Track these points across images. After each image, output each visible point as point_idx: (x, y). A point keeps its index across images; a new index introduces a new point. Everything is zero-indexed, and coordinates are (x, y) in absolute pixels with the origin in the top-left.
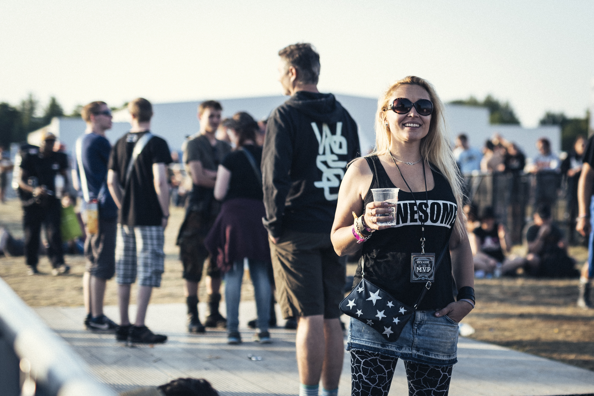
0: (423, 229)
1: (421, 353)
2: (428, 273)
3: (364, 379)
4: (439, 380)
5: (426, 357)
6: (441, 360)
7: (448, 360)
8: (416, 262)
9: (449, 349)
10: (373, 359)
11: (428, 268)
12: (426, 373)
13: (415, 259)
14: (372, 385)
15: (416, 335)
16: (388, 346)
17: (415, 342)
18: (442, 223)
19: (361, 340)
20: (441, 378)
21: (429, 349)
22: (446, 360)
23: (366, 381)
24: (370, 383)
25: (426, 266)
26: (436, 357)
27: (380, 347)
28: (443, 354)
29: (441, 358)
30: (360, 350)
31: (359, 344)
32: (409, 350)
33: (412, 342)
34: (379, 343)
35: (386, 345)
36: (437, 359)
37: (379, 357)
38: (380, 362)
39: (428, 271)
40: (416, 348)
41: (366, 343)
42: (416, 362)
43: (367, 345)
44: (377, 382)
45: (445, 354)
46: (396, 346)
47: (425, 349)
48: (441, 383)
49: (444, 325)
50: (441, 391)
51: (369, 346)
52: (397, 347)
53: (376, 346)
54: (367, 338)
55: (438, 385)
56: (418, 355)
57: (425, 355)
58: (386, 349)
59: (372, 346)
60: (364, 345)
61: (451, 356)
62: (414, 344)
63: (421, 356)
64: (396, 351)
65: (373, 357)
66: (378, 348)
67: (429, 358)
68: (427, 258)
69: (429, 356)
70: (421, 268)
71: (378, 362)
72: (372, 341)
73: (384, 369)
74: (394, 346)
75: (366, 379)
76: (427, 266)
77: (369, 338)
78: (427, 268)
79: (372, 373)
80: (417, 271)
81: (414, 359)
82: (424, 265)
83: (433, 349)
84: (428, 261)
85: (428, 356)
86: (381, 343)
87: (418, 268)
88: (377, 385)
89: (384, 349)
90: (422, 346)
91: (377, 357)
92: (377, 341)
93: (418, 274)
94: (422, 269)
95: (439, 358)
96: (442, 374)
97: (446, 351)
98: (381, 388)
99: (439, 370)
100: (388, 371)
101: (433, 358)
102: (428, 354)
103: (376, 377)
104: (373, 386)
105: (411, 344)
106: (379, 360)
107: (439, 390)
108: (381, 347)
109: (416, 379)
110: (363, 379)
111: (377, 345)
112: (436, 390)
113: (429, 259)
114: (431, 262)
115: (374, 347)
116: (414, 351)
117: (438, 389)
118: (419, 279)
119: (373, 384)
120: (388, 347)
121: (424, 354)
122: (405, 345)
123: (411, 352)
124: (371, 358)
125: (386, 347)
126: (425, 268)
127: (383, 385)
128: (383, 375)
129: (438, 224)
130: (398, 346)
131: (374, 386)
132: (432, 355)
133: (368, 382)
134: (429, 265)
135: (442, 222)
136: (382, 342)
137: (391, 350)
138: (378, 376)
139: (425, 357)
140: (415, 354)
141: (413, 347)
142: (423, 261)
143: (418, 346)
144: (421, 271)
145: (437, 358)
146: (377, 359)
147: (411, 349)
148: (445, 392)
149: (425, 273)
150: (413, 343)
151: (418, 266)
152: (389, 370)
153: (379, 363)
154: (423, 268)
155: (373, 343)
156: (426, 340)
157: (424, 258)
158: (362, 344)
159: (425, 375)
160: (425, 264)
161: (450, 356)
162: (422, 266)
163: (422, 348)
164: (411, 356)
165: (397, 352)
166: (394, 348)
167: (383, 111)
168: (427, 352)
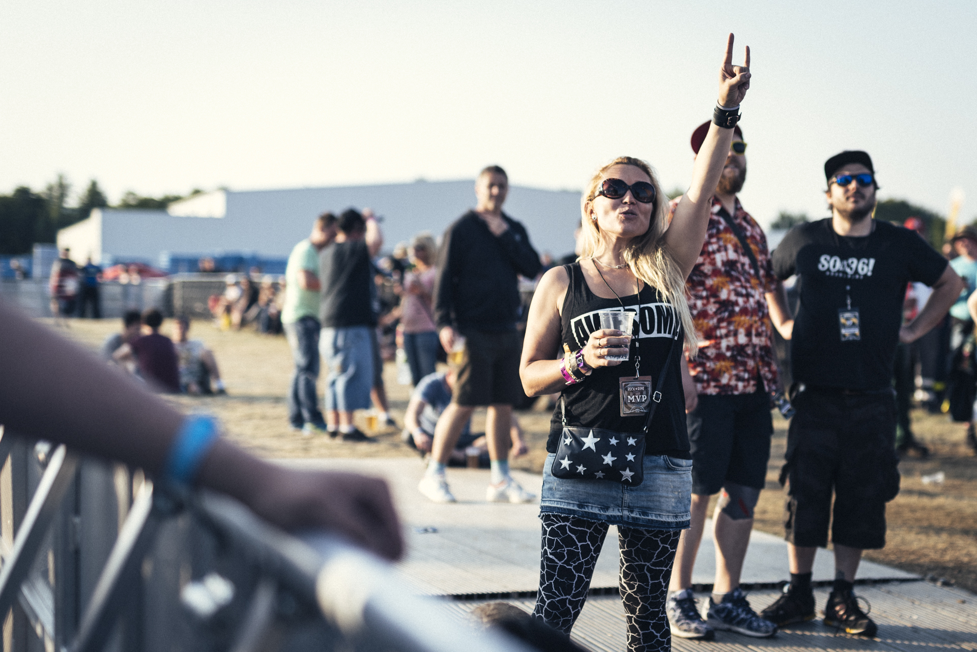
0: (637, 345)
1: (637, 515)
2: (643, 402)
3: (549, 554)
4: (655, 553)
5: (645, 519)
6: (665, 522)
7: (674, 522)
8: (626, 389)
9: (673, 507)
10: (561, 525)
11: (643, 396)
12: (640, 542)
13: (625, 385)
14: (558, 562)
15: (627, 490)
16: (587, 506)
17: (626, 499)
18: (661, 333)
19: (551, 501)
20: (658, 551)
21: (646, 508)
22: (672, 522)
23: (551, 556)
24: (556, 560)
25: (639, 393)
26: (657, 517)
27: (576, 508)
28: (668, 514)
29: (664, 519)
30: (550, 514)
31: (550, 507)
32: (619, 511)
33: (621, 499)
34: (575, 502)
35: (585, 505)
36: (659, 521)
37: (570, 524)
38: (571, 530)
39: (643, 401)
40: (628, 508)
41: (558, 504)
42: (631, 527)
43: (559, 506)
44: (566, 559)
45: (670, 514)
46: (599, 506)
47: (640, 507)
48: (658, 557)
49: (665, 474)
50: (658, 568)
51: (561, 508)
52: (601, 508)
53: (571, 507)
54: (560, 497)
55: (653, 560)
56: (633, 518)
57: (642, 517)
58: (584, 510)
59: (565, 507)
60: (555, 507)
61: (679, 517)
62: (625, 503)
63: (637, 518)
64: (598, 514)
65: (561, 522)
66: (574, 510)
67: (649, 519)
68: (641, 383)
69: (648, 518)
70: (633, 396)
71: (568, 530)
72: (566, 501)
73: (576, 540)
74: (596, 506)
75: (551, 554)
76: (642, 394)
77: (561, 497)
78: (641, 397)
79: (558, 546)
80: (629, 401)
81: (628, 523)
82: (637, 392)
83: (652, 507)
84: (642, 387)
85: (646, 517)
86: (577, 503)
87: (629, 397)
88: (567, 562)
89: (582, 511)
90: (636, 505)
91: (566, 523)
92: (572, 500)
93: (630, 406)
94: (635, 398)
95: (662, 520)
96: (660, 546)
97: (671, 508)
98: (572, 568)
99: (657, 540)
100: (582, 544)
101: (654, 520)
102: (647, 514)
103: (564, 551)
104: (560, 563)
105: (620, 502)
106: (569, 527)
107: (655, 567)
108: (578, 509)
109: (626, 549)
110: (547, 555)
111: (572, 505)
112: (651, 566)
113: (644, 384)
114: (646, 388)
115: (568, 509)
116: (625, 513)
117: (654, 564)
118: (633, 411)
119: (560, 561)
120: (588, 508)
121: (640, 515)
122: (612, 505)
123: (621, 514)
124: (559, 524)
125: (585, 509)
126: (639, 397)
127: (575, 564)
128: (574, 549)
129: (655, 334)
130: (603, 506)
131: (562, 563)
132: (652, 516)
133: (554, 558)
134: (645, 392)
135: (659, 331)
136: (579, 501)
137: (592, 513)
138: (567, 550)
139: (643, 520)
140: (628, 516)
141: (624, 507)
142: (636, 387)
143: (630, 504)
144: (633, 401)
145: (659, 519)
146: (566, 525)
147: (620, 510)
148: (663, 570)
149: (639, 403)
150: (622, 502)
151: (629, 394)
152: (584, 543)
153: (568, 532)
154: (637, 396)
155: (567, 503)
156: (640, 496)
157: (637, 383)
158: (553, 505)
159: (638, 544)
160: (639, 391)
161: (676, 517)
162: (634, 395)
163: (638, 507)
164: (622, 519)
165: (601, 515)
166: (597, 509)
167: (589, 202)
168: (645, 511)
